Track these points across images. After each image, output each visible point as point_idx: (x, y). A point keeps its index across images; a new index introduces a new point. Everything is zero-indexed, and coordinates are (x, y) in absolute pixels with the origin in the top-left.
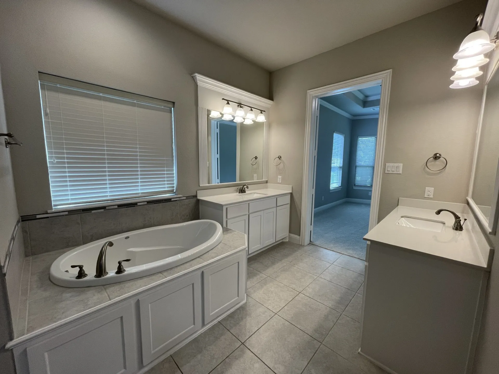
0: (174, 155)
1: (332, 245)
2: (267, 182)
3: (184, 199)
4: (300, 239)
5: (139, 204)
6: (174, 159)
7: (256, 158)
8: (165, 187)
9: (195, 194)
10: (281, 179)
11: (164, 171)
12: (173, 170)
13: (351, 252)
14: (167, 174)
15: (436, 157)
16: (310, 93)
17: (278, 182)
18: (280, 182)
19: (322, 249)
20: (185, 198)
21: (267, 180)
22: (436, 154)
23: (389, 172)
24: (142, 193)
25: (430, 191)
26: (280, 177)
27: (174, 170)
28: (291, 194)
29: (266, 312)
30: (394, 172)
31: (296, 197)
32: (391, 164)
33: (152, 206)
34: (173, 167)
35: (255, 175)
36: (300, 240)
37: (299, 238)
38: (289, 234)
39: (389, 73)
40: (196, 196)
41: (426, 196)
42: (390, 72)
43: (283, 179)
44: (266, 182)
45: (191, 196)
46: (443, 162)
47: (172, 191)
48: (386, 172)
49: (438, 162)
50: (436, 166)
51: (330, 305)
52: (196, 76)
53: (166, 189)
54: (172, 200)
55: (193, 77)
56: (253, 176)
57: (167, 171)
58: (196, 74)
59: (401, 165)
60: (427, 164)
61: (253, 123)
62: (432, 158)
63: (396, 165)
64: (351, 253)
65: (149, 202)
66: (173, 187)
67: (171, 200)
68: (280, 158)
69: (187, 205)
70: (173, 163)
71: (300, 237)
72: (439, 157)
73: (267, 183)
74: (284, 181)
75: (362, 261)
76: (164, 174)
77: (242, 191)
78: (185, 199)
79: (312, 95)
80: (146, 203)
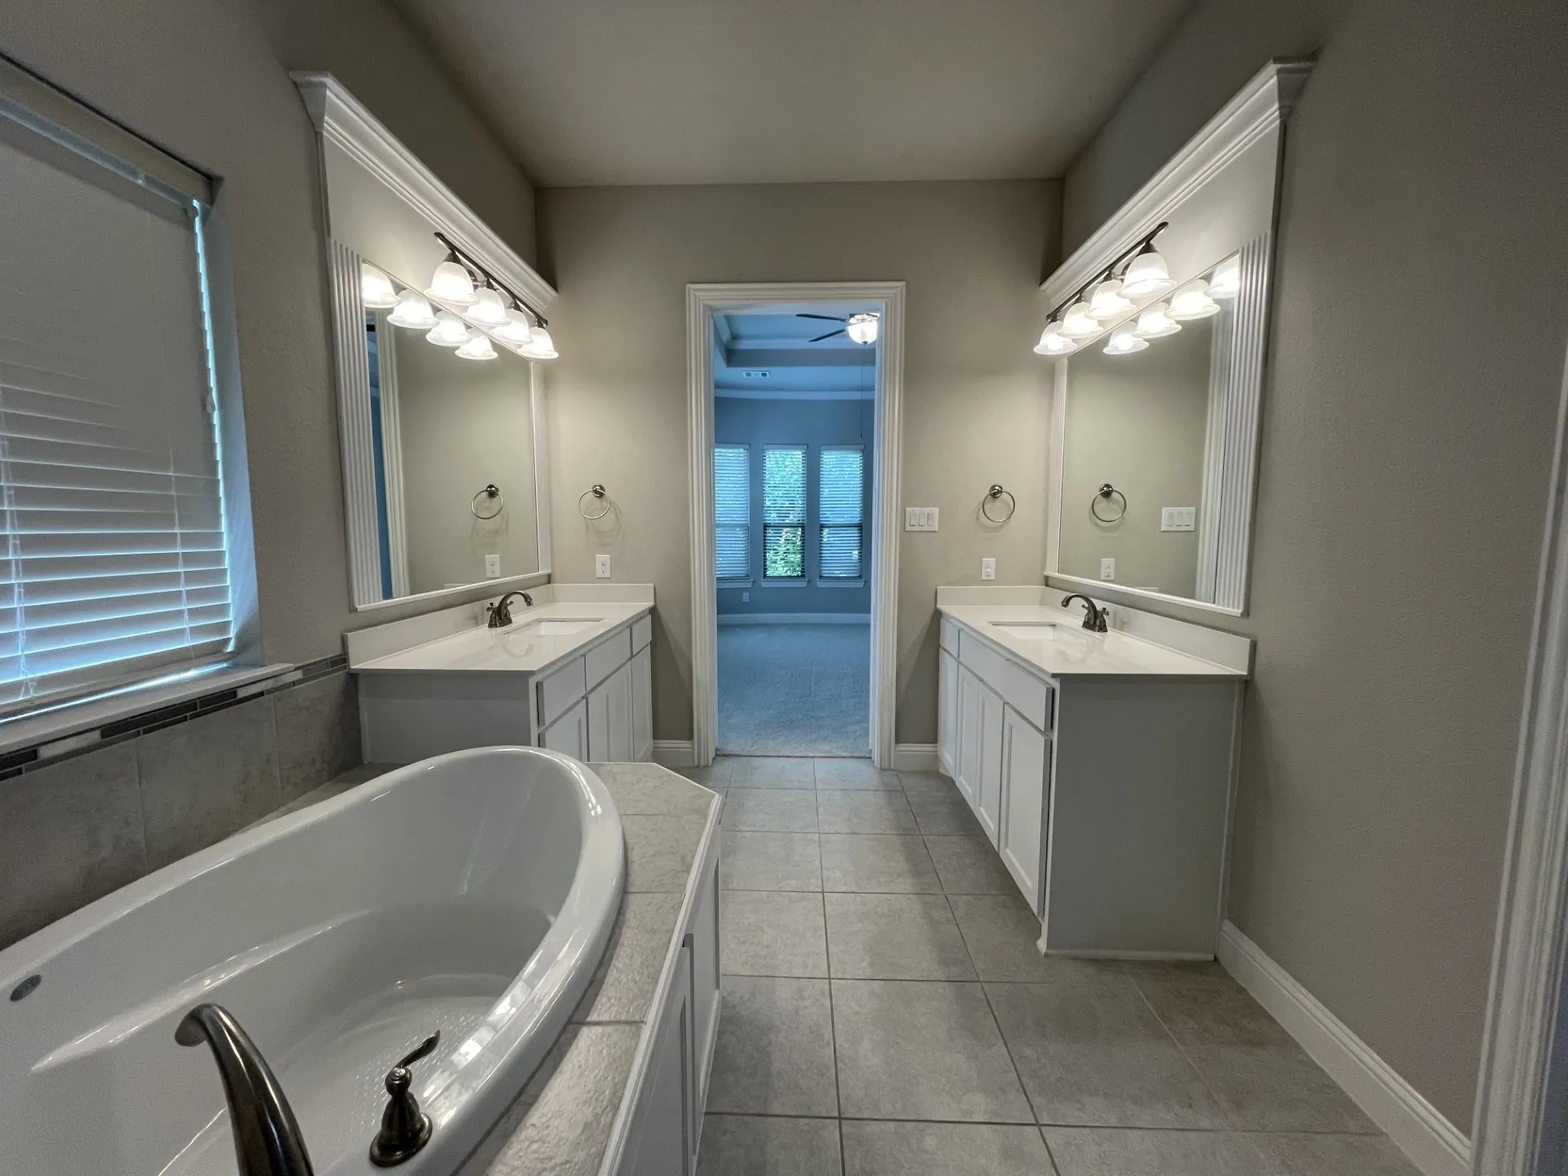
0: (219, 457)
1: (771, 744)
2: (549, 579)
3: (294, 683)
4: (693, 748)
5: (45, 753)
6: (220, 476)
7: (492, 493)
8: (180, 633)
9: (335, 651)
10: (608, 566)
11: (170, 539)
12: (216, 538)
13: (825, 748)
14: (189, 559)
15: (995, 494)
16: (697, 293)
17: (599, 573)
18: (608, 574)
19: (757, 762)
20: (299, 675)
21: (549, 571)
22: (993, 488)
23: (914, 529)
24: (43, 682)
25: (989, 566)
26: (603, 558)
27: (221, 534)
28: (653, 611)
29: (800, 990)
30: (924, 529)
31: (668, 617)
32: (917, 510)
33: (129, 746)
34: (217, 524)
35: (493, 558)
36: (693, 753)
37: (690, 746)
38: (654, 743)
39: (899, 289)
40: (342, 660)
41: (984, 577)
42: (902, 287)
43: (615, 564)
44: (545, 579)
45: (325, 660)
46: (1007, 505)
47: (213, 652)
48: (908, 528)
49: (998, 503)
50: (997, 510)
51: (909, 888)
52: (324, 86)
53: (188, 643)
54: (241, 694)
55: (296, 84)
56: (482, 563)
57: (187, 539)
58: (330, 81)
59: (936, 510)
60: (986, 507)
61: (495, 355)
62: (989, 496)
63: (927, 510)
64: (828, 748)
65: (113, 730)
66: (223, 627)
67: (235, 696)
68: (599, 493)
69: (307, 709)
70: (218, 500)
71: (693, 744)
72: (1000, 492)
73: (549, 582)
74: (623, 571)
75: (861, 760)
76: (171, 560)
77: (500, 617)
78: (299, 682)
79: (703, 300)
80: (95, 736)
